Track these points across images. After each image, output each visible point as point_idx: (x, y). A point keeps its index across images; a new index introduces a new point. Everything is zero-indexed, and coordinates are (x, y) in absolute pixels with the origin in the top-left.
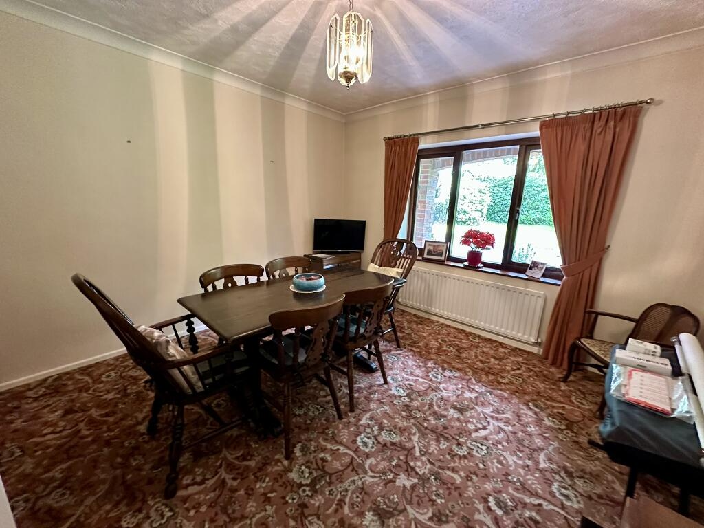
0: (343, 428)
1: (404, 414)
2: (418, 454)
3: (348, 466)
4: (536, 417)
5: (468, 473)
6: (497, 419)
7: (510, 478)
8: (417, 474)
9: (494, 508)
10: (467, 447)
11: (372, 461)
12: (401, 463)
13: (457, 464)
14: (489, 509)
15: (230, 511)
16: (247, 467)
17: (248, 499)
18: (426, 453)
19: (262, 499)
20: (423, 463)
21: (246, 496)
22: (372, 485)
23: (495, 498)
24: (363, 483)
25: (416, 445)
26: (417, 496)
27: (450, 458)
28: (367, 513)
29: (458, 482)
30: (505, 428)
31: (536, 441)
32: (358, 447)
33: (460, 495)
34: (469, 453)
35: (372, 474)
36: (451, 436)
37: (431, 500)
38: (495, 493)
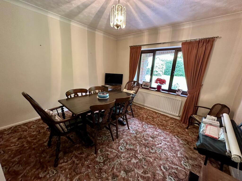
0: (114, 144)
1: (134, 139)
2: (139, 152)
3: (116, 156)
4: (177, 140)
5: (155, 158)
6: (165, 141)
7: (168, 160)
8: (138, 158)
9: (163, 169)
10: (155, 150)
11: (124, 154)
12: (133, 155)
13: (151, 155)
14: (161, 169)
15: (76, 171)
16: (82, 157)
17: (82, 167)
18: (141, 152)
19: (87, 167)
20: (140, 155)
21: (82, 166)
22: (124, 162)
23: (163, 166)
24: (120, 162)
25: (138, 149)
26: (138, 166)
27: (149, 153)
28: (122, 171)
29: (151, 161)
30: (167, 144)
31: (177, 148)
32: (119, 150)
33: (152, 165)
34: (155, 152)
35: (124, 159)
36: (150, 146)
38: (163, 164)
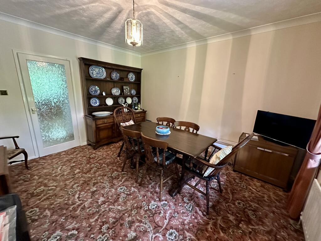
1: (135, 205)
2: (110, 207)
5: (92, 227)
8: (102, 205)
10: (105, 233)
11: (114, 190)
12: (108, 200)
13: (99, 223)
14: (73, 230)
18: (110, 210)
20: (105, 208)
23: (75, 235)
25: (115, 207)
26: (94, 203)
27: (103, 220)
29: (91, 220)
33: (85, 219)
34: (102, 231)
37: (90, 207)
38: (77, 237)
